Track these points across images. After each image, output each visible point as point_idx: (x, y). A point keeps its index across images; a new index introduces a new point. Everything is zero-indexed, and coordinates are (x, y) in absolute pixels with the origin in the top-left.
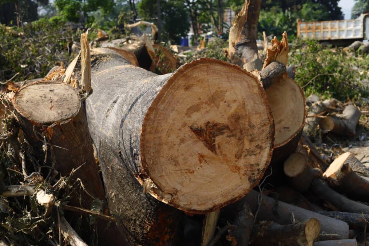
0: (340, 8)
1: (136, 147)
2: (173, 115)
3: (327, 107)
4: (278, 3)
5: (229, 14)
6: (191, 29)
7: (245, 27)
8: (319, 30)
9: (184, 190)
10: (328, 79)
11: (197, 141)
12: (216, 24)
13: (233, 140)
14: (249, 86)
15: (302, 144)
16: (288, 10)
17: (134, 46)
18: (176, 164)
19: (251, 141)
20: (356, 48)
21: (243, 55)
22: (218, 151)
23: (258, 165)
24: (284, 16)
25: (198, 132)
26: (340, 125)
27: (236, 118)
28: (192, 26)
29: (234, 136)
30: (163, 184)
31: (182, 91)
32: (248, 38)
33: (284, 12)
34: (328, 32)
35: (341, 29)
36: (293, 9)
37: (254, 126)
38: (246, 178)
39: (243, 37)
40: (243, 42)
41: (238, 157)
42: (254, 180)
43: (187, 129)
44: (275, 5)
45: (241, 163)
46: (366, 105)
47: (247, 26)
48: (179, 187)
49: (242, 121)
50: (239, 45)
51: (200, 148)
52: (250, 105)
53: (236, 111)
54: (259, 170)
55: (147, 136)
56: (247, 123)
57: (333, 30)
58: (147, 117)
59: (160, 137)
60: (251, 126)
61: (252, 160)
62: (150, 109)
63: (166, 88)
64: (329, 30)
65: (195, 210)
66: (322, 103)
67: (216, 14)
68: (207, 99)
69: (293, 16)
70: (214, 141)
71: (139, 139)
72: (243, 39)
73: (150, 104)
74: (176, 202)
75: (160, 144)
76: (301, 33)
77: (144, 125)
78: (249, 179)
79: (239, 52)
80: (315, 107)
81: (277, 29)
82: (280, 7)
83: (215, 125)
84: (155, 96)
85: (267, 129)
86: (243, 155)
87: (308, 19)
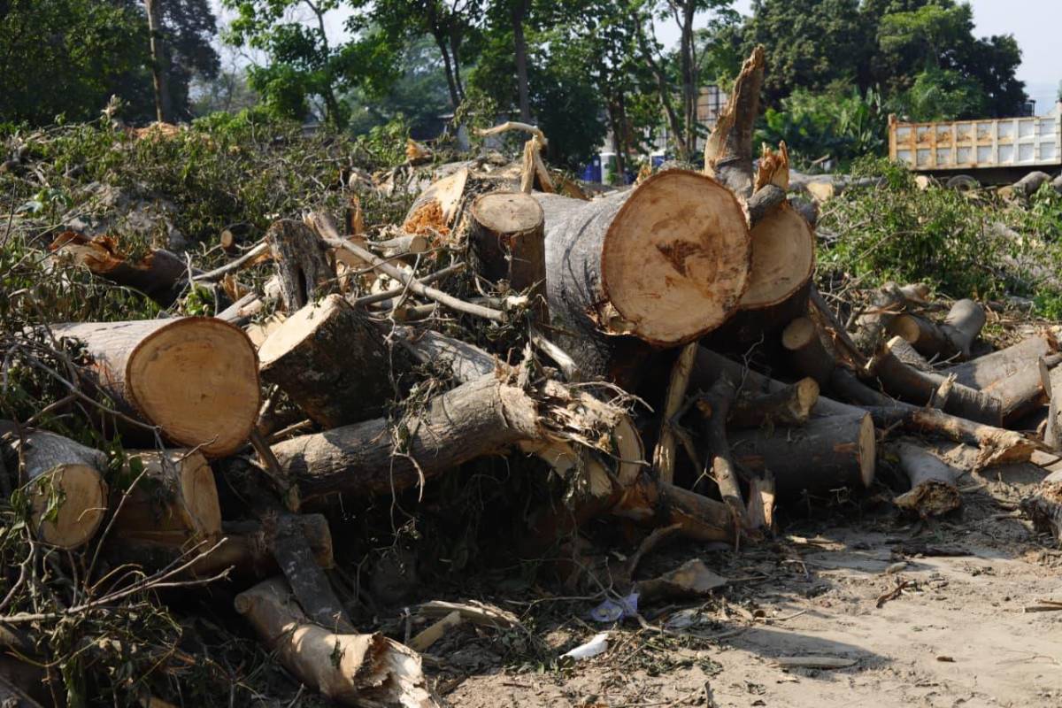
0: (1022, 84)
1: (594, 269)
2: (637, 232)
3: (907, 296)
4: (847, 71)
5: (712, 99)
6: (608, 142)
7: (731, 135)
8: (947, 145)
9: (650, 318)
10: (931, 252)
11: (663, 263)
12: (677, 127)
13: (705, 261)
14: (723, 200)
15: (824, 325)
16: (875, 91)
17: (514, 173)
18: (641, 287)
19: (726, 263)
20: (1031, 190)
21: (729, 181)
22: (687, 273)
23: (733, 290)
24: (863, 105)
25: (665, 251)
26: (933, 334)
27: (709, 236)
28: (611, 134)
29: (706, 256)
30: (626, 310)
31: (648, 205)
32: (737, 154)
33: (864, 96)
34: (969, 148)
35: (1003, 141)
36: (890, 86)
37: (729, 246)
38: (719, 306)
39: (729, 151)
40: (728, 159)
41: (711, 280)
42: (729, 308)
43: (654, 248)
44: (840, 77)
45: (714, 288)
46: (1014, 309)
47: (735, 133)
48: (643, 314)
49: (715, 240)
50: (722, 165)
51: (668, 269)
52: (724, 222)
53: (708, 229)
54: (734, 296)
55: (609, 255)
56: (721, 243)
57: (981, 143)
58: (609, 235)
59: (623, 256)
60: (726, 246)
61: (727, 284)
62: (613, 225)
63: (630, 201)
64: (974, 143)
65: (661, 341)
66: (895, 289)
67: (676, 101)
68: (675, 214)
69: (888, 105)
70: (684, 262)
71: (599, 259)
72: (729, 155)
73: (612, 219)
74: (640, 330)
75: (623, 264)
76: (898, 151)
77: (606, 243)
78: (724, 306)
79: (721, 178)
80: (881, 296)
81: (843, 141)
82: (853, 82)
83: (685, 244)
84: (618, 211)
85: (744, 249)
86: (717, 278)
87: (929, 113)
